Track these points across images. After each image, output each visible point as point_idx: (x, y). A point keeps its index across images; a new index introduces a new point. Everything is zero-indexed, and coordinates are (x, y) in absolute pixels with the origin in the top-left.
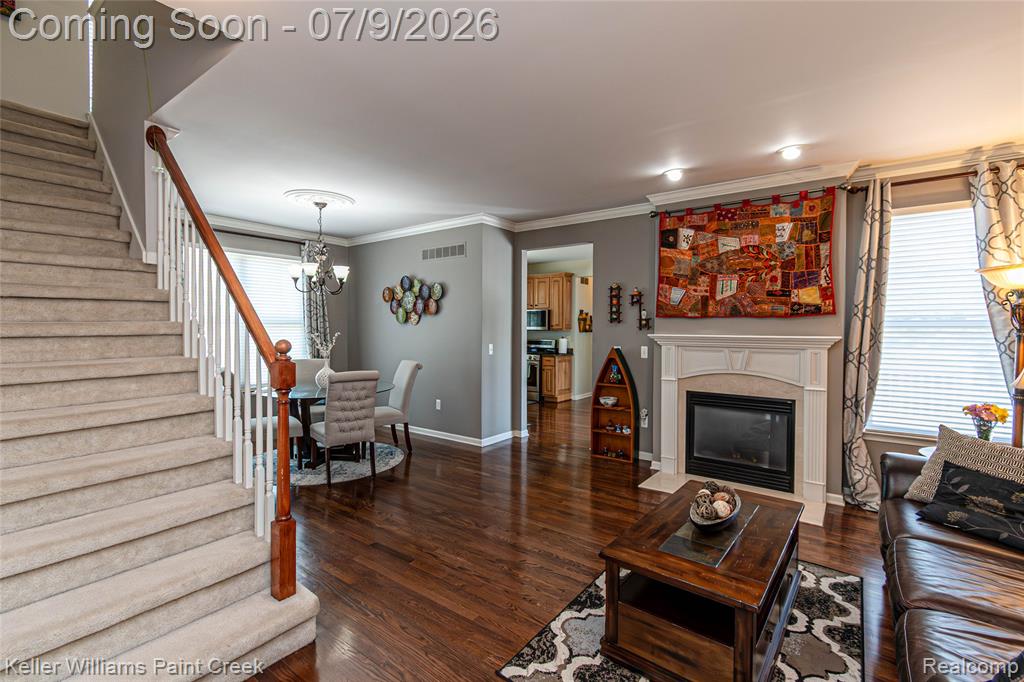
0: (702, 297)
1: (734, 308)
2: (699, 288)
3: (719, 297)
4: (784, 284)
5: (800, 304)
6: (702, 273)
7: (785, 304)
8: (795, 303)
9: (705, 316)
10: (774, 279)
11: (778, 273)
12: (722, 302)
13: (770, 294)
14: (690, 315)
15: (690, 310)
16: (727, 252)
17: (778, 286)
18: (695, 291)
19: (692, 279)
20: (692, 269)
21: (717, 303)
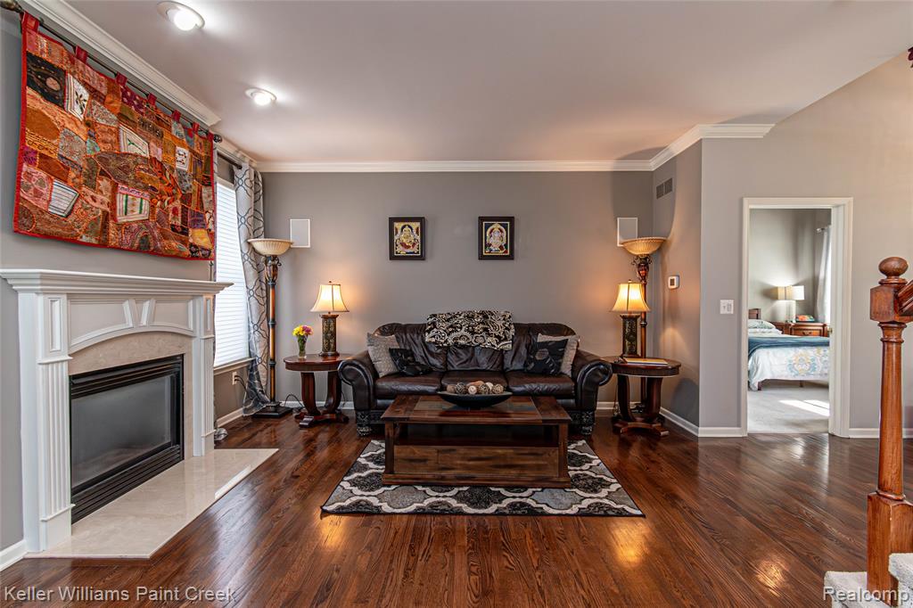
0: (103, 212)
1: (144, 239)
2: (99, 197)
3: (121, 219)
4: (184, 221)
5: (196, 246)
6: (103, 173)
7: (184, 242)
8: (191, 245)
9: (103, 245)
10: (175, 211)
11: (178, 204)
12: (126, 227)
13: (174, 228)
14: (85, 239)
15: (85, 232)
16: (136, 155)
17: (179, 222)
18: (94, 199)
19: (90, 180)
20: (88, 159)
21: (119, 227)
